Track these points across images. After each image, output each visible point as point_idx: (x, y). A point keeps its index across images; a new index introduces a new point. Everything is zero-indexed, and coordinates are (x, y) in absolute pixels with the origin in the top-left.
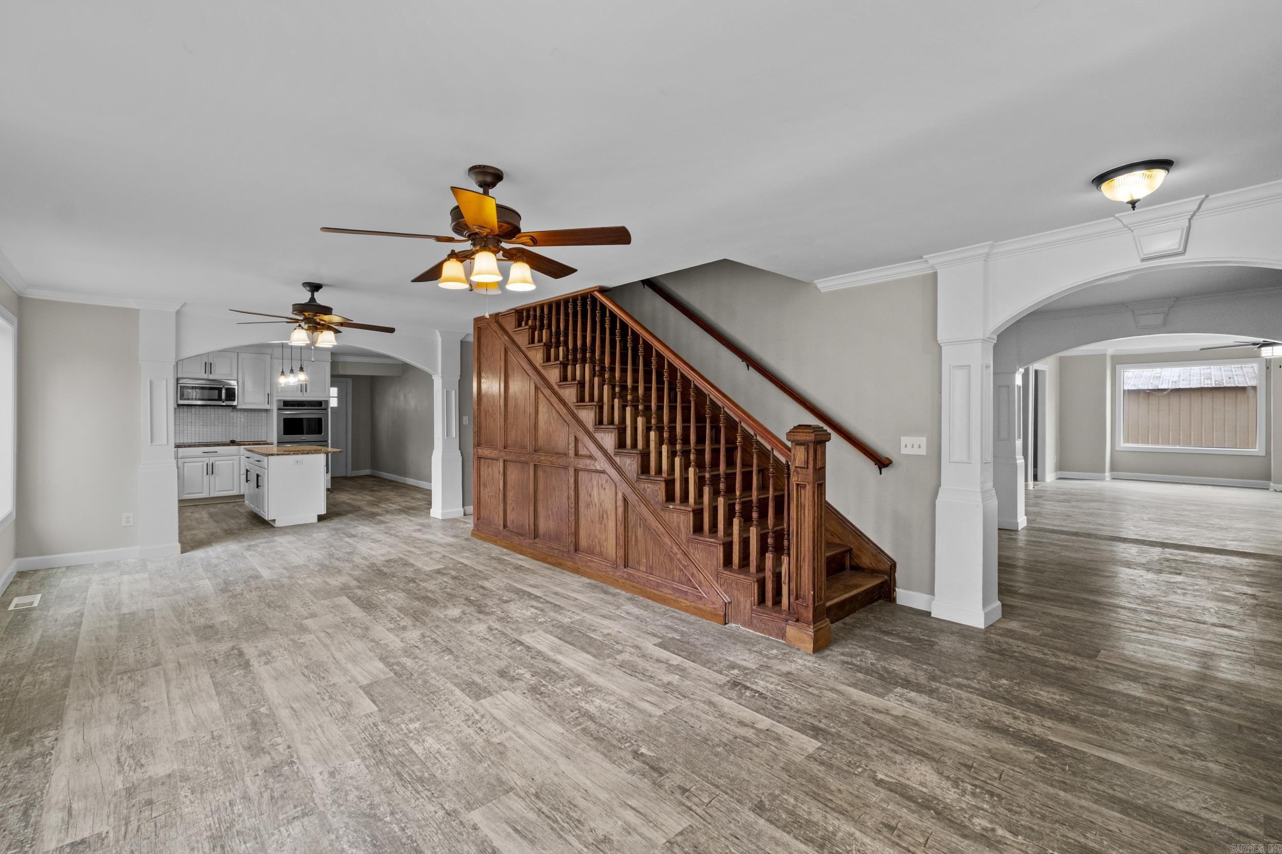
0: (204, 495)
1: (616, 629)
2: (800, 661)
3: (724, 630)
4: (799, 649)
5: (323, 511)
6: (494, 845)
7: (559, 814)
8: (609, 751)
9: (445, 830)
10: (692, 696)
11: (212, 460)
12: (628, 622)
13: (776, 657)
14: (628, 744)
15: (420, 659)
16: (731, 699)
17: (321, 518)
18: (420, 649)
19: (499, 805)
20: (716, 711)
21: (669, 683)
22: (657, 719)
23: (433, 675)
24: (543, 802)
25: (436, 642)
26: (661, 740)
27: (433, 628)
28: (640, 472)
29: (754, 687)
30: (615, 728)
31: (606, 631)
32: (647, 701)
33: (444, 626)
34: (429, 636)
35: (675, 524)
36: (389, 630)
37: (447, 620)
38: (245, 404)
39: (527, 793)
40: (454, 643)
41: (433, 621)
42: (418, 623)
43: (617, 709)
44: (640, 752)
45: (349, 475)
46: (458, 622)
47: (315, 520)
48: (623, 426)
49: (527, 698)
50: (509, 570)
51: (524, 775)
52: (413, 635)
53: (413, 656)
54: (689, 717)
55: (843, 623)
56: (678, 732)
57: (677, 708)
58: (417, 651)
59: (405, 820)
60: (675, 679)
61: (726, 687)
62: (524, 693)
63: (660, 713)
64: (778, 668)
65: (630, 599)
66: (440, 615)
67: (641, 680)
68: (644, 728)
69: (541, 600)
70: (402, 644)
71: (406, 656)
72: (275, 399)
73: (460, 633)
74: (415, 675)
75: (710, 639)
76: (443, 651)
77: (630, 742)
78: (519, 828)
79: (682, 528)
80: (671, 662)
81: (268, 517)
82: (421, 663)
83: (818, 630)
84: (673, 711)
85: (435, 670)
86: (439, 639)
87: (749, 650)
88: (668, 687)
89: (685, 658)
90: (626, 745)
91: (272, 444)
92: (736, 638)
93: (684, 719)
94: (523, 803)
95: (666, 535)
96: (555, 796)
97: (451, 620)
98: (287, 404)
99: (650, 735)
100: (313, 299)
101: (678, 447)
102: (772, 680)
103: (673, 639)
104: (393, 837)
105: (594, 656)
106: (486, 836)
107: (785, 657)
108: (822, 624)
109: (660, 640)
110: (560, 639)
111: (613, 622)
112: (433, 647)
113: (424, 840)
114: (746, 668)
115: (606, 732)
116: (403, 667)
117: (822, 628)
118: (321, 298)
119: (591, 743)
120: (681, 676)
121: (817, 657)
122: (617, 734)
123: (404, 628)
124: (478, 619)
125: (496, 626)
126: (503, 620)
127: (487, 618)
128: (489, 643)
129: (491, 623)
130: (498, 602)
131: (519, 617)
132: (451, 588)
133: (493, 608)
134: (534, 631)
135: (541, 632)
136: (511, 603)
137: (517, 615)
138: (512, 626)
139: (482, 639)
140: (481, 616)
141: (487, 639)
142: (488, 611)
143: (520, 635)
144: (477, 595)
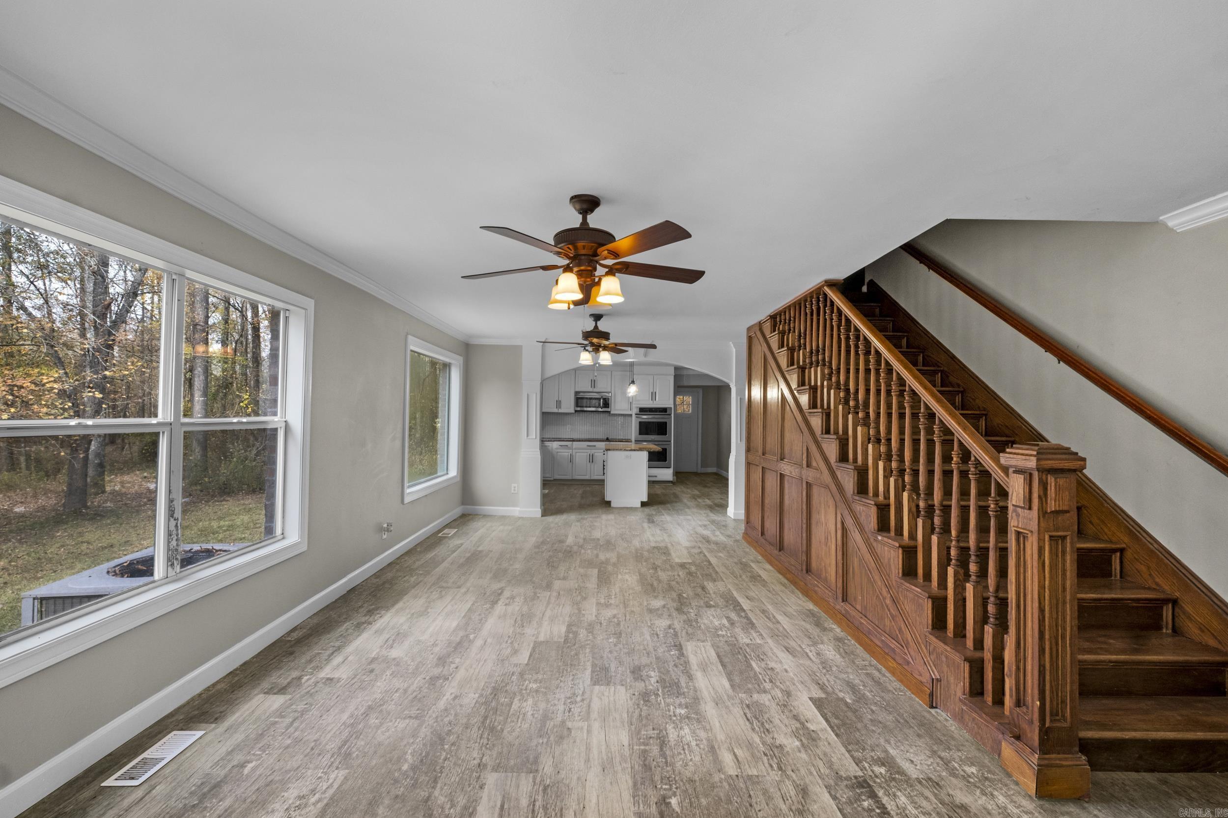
0: (587, 477)
1: (786, 667)
2: (1001, 800)
3: (926, 714)
4: (1017, 783)
5: (645, 499)
6: (478, 808)
7: (543, 814)
8: (643, 783)
9: (465, 776)
10: (789, 772)
11: (593, 452)
12: (808, 663)
13: (966, 778)
14: (667, 787)
16: (834, 798)
17: (643, 504)
19: (514, 779)
20: (799, 802)
21: (781, 747)
22: (723, 776)
24: (544, 796)
26: (703, 800)
28: (856, 491)
29: (885, 800)
30: (672, 765)
31: (772, 665)
32: (735, 754)
35: (886, 560)
38: (616, 410)
39: (542, 780)
43: (695, 748)
44: (668, 801)
45: (699, 472)
47: (639, 505)
48: (846, 437)
49: (631, 699)
50: (744, 577)
51: (555, 766)
54: (760, 793)
55: (1159, 780)
56: (729, 801)
57: (757, 776)
59: (453, 754)
60: (791, 743)
61: (845, 783)
62: (634, 695)
63: (732, 771)
64: (951, 792)
65: (838, 639)
67: (753, 729)
68: (701, 780)
69: (743, 614)
72: (634, 406)
73: (643, 623)
75: (890, 718)
77: (671, 785)
78: (506, 806)
79: (893, 568)
80: (809, 725)
81: (607, 499)
83: (1047, 766)
84: (750, 777)
87: (934, 752)
88: (775, 752)
89: (831, 727)
90: (664, 787)
91: (631, 442)
92: (928, 730)
93: (752, 793)
94: (530, 788)
95: (876, 571)
96: (557, 796)
97: (648, 609)
98: (643, 410)
99: (698, 789)
100: (596, 327)
101: (894, 465)
102: (925, 803)
103: (843, 700)
104: (436, 761)
105: (732, 686)
106: (481, 797)
107: (982, 784)
108: (1066, 759)
109: (823, 696)
110: (719, 656)
111: (790, 657)
113: (447, 775)
114: (902, 773)
115: (661, 764)
116: (576, 636)
117: (1062, 766)
118: (603, 326)
119: (636, 767)
120: (803, 745)
121: (1041, 807)
122: (668, 772)
123: (609, 606)
124: (669, 616)
125: (677, 626)
126: (689, 622)
127: (678, 616)
128: (655, 639)
129: (676, 622)
130: (702, 604)
131: (705, 624)
132: (677, 582)
133: (692, 608)
134: (703, 641)
135: (709, 644)
136: (713, 609)
137: (706, 621)
138: (690, 630)
139: (653, 634)
140: (675, 614)
141: (657, 635)
142: (685, 610)
143: (688, 641)
144: (691, 593)
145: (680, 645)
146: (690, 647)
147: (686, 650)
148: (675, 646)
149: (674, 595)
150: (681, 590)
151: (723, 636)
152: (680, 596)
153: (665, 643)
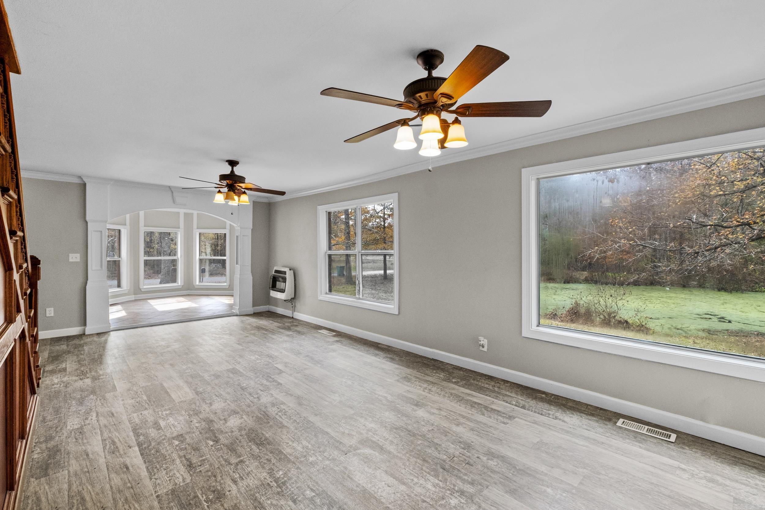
15: (259, 384)
18: (260, 389)
23: (252, 377)
25: (250, 394)
27: (252, 405)
33: (244, 407)
34: (255, 398)
36: (283, 403)
37: (241, 413)
40: (239, 393)
41: (253, 412)
42: (263, 409)
46: (232, 410)
52: (265, 399)
53: (264, 385)
58: (261, 388)
66: (246, 419)
70: (271, 392)
71: (267, 385)
73: (234, 401)
74: (261, 376)
76: (246, 388)
82: (259, 382)
85: (251, 379)
86: (248, 396)
97: (238, 413)
112: (252, 390)
116: (267, 380)
123: (273, 405)
124: (216, 413)
125: (205, 406)
126: (197, 413)
127: (207, 415)
128: (217, 393)
129: (207, 409)
130: (187, 437)
131: (182, 415)
132: (230, 464)
133: (197, 427)
134: (181, 402)
135: (176, 401)
136: (175, 434)
137: (181, 418)
138: (193, 406)
139: (221, 396)
140: (212, 417)
141: (217, 396)
142: (204, 423)
143: (193, 399)
144: (205, 450)
145: (198, 395)
146: (191, 395)
147: (192, 393)
148: (201, 393)
149: (223, 439)
150: (218, 450)
151: (165, 410)
152: (216, 441)
153: (209, 393)
